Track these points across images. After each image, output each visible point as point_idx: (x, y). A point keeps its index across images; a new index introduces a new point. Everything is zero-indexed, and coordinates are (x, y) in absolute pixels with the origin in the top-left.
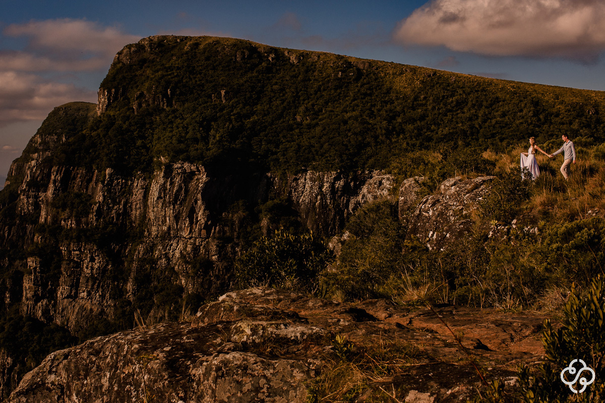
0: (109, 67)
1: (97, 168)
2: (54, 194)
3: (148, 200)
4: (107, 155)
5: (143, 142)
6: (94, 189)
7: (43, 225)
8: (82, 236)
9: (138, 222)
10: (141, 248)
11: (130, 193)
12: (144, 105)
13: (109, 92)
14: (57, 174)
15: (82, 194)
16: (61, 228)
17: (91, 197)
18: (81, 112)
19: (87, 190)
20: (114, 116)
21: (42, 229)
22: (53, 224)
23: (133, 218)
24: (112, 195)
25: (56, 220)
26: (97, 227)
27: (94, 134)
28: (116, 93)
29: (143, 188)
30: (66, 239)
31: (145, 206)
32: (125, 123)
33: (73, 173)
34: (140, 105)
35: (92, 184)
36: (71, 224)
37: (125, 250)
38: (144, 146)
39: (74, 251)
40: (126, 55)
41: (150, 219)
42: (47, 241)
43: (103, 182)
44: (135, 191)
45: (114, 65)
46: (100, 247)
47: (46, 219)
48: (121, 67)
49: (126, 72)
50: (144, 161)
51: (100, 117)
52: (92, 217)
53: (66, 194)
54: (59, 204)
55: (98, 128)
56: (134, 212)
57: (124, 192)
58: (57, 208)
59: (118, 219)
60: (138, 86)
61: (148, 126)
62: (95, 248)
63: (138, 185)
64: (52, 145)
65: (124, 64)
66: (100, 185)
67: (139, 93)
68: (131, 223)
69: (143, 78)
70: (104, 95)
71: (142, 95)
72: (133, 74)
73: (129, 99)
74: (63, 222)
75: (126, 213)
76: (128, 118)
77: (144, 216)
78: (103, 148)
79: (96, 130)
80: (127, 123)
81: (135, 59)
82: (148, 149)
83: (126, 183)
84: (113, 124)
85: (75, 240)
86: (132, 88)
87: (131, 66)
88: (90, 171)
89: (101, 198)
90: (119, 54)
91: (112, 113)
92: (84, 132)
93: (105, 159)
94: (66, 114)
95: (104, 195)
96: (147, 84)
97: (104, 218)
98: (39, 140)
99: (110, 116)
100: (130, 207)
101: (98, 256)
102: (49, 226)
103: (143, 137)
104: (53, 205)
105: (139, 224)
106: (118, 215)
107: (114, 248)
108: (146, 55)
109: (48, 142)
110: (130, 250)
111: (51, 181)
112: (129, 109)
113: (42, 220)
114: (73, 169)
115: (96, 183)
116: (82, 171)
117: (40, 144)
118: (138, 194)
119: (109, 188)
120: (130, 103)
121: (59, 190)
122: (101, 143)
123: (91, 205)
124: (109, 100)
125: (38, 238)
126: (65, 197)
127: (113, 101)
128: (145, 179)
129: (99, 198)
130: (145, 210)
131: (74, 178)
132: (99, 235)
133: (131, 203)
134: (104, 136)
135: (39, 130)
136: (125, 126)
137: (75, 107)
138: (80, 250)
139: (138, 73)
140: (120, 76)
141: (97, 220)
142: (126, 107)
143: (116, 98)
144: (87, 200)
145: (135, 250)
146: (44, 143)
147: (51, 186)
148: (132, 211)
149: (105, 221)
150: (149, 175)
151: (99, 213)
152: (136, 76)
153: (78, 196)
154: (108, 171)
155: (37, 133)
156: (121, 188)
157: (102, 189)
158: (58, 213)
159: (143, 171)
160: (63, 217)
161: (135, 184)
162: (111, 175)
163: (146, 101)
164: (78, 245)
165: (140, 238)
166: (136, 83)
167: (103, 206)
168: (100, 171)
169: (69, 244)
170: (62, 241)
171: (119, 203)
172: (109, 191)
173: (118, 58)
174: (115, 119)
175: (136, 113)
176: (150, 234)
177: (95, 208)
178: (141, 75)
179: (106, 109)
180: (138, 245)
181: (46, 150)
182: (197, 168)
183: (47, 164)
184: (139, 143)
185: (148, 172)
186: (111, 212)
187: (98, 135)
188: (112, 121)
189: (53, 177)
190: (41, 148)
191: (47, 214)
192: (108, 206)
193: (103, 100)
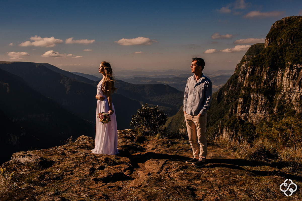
0: (270, 30)
1: (264, 67)
2: (249, 76)
3: (283, 78)
4: (268, 62)
5: (281, 57)
6: (263, 74)
7: (245, 87)
8: (258, 91)
9: (279, 86)
10: (280, 96)
11: (277, 76)
12: (282, 43)
13: (269, 39)
14: (250, 69)
15: (259, 76)
16: (251, 88)
17: (262, 77)
18: (261, 47)
19: (260, 75)
20: (271, 48)
21: (244, 89)
22: (248, 87)
23: (277, 85)
24: (270, 76)
25: (249, 85)
26: (264, 88)
27: (263, 54)
28: (272, 39)
29: (281, 74)
30: (253, 92)
31: (282, 80)
32: (275, 50)
33: (256, 69)
34: (281, 43)
35: (263, 72)
36: (255, 87)
37: (274, 97)
38: (282, 59)
39: (255, 96)
40: (276, 25)
41: (284, 85)
42: (246, 93)
43: (266, 72)
44: (278, 75)
45: (272, 29)
46: (265, 95)
47: (246, 85)
48: (274, 30)
49: (276, 31)
50: (282, 64)
51: (266, 48)
52: (262, 84)
53: (253, 76)
54: (251, 80)
55: (265, 52)
56: (278, 83)
57: (274, 76)
58: (250, 81)
59: (271, 85)
60: (280, 36)
61: (284, 51)
62: (263, 95)
63: (279, 72)
64: (250, 59)
65: (275, 28)
66: (265, 73)
67: (280, 39)
68: (276, 87)
69: (282, 33)
70: (267, 40)
71: (282, 39)
72: (279, 32)
73: (277, 41)
74: (252, 86)
75: (275, 83)
76: (276, 48)
77: (281, 84)
78: (267, 59)
79: (264, 53)
80: (276, 50)
81: (279, 26)
82: (283, 60)
83: (275, 72)
84: (270, 51)
85: (256, 92)
86: (278, 37)
87: (278, 29)
88: (262, 68)
89: (266, 78)
90: (273, 25)
91: (270, 47)
92: (260, 54)
93: (267, 63)
94: (256, 48)
95: (267, 77)
96: (283, 35)
97: (267, 85)
98: (246, 57)
99: (269, 48)
100: (276, 81)
101: (264, 98)
102: (247, 88)
103: (282, 55)
104: (248, 80)
105: (279, 87)
106: (272, 84)
107: (270, 96)
108: (283, 25)
109: (249, 58)
110: (276, 96)
111: (248, 72)
112: (276, 45)
113: (244, 85)
114: (256, 67)
115: (264, 72)
116: (259, 68)
117: (246, 59)
118: (279, 76)
119: (268, 74)
120: (277, 43)
121: (250, 75)
122: (266, 58)
123: (262, 80)
124: (269, 42)
125: (243, 92)
126: (253, 77)
127: (271, 42)
128: (282, 71)
129: (265, 77)
130: (282, 82)
131: (256, 71)
132: (264, 91)
133: (277, 79)
134: (267, 55)
135: (246, 54)
136: (275, 51)
137: (259, 45)
138: (257, 96)
139: (280, 31)
140: (274, 33)
141: (264, 86)
142: (276, 44)
143: (272, 41)
144: (260, 78)
145: (278, 97)
146: (248, 58)
147: (248, 73)
148: (277, 82)
149: (267, 86)
150: (283, 69)
151: (265, 83)
152: (280, 32)
153: (257, 77)
154: (268, 68)
155: (245, 55)
156: (273, 74)
157: (266, 75)
158: (250, 83)
159: (281, 68)
160: (252, 84)
161: (278, 73)
162: (269, 69)
163: (283, 42)
164: (257, 94)
165: (280, 92)
166: (279, 35)
167: (266, 80)
168: (265, 68)
169: (254, 94)
170: (251, 93)
171: (272, 80)
172: (268, 75)
173: (273, 26)
174: (271, 49)
175: (279, 46)
176: (283, 91)
177: (263, 81)
178: (282, 32)
179: (268, 45)
180: (279, 94)
181: (248, 61)
183: (247, 66)
184: (280, 57)
185: (283, 68)
186: (269, 82)
187: (265, 55)
188: (270, 49)
189: (248, 70)
190: (247, 60)
191: (246, 83)
192: (268, 80)
193: (267, 42)
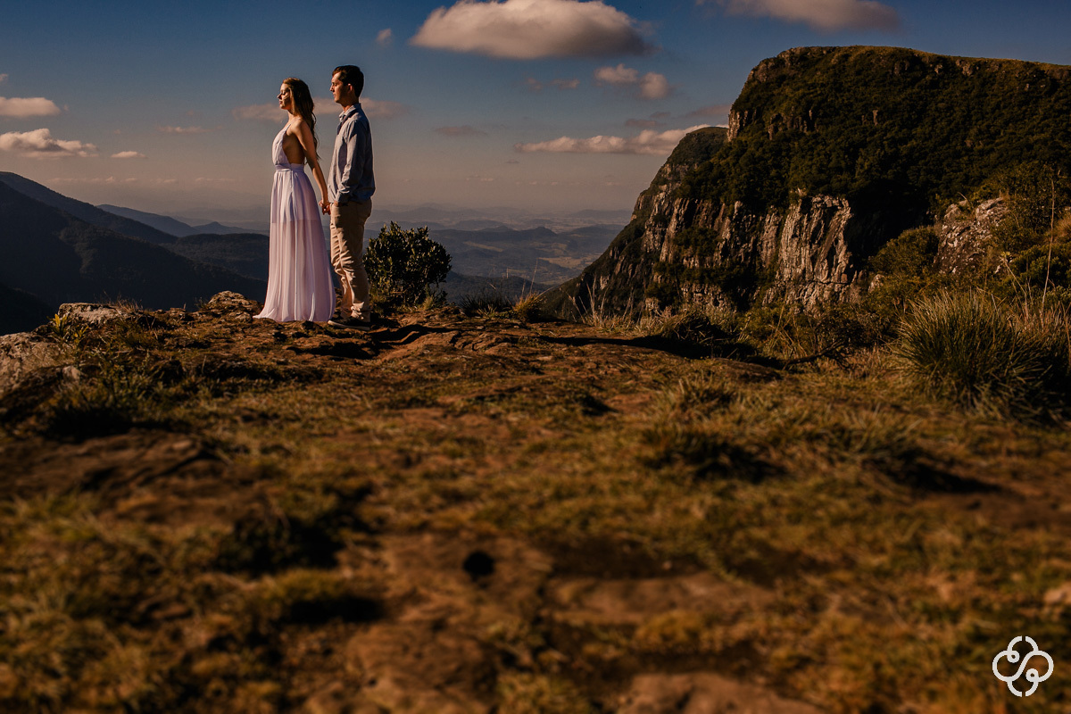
0: (743, 86)
1: (725, 201)
2: (676, 229)
3: (781, 238)
4: (736, 186)
5: (777, 172)
6: (720, 225)
7: (664, 264)
8: (706, 277)
9: (768, 263)
10: (771, 292)
11: (761, 230)
12: (780, 129)
13: (742, 115)
14: (680, 207)
15: (707, 230)
16: (682, 267)
17: (717, 233)
18: (716, 139)
19: (713, 226)
20: (746, 142)
21: (662, 268)
22: (674, 262)
23: (763, 259)
24: (741, 231)
25: (677, 258)
26: (722, 268)
27: (722, 162)
28: (750, 115)
29: (776, 225)
30: (688, 280)
31: (778, 245)
32: (758, 150)
33: (698, 206)
34: (776, 130)
35: (720, 218)
36: (694, 263)
37: (753, 294)
38: (779, 177)
39: (696, 293)
40: (762, 72)
41: (782, 260)
42: (668, 281)
43: (731, 217)
44: (766, 228)
45: (749, 82)
46: (724, 290)
47: (667, 257)
48: (756, 86)
49: (762, 91)
50: (778, 193)
51: (730, 143)
52: (717, 256)
53: (689, 229)
54: (682, 242)
55: (727, 156)
56: (764, 251)
57: (754, 229)
58: (679, 245)
59: (745, 259)
60: (774, 107)
61: (784, 154)
62: (719, 290)
63: (770, 220)
64: (682, 175)
65: (760, 82)
66: (728, 220)
67: (775, 115)
68: (761, 264)
69: (782, 98)
70: (735, 118)
71: (779, 117)
72: (770, 93)
73: (763, 122)
74: (685, 261)
75: (755, 253)
76: (762, 145)
77: (776, 257)
78: (733, 178)
79: (724, 158)
80: (761, 150)
81: (773, 76)
82: (783, 180)
83: (757, 218)
84: (744, 151)
85: (697, 281)
86: (768, 109)
87: (767, 84)
88: (717, 204)
89: (728, 236)
90: (755, 70)
91: (743, 139)
92: (712, 161)
93: (733, 190)
94: (699, 141)
95: (731, 232)
96: (785, 105)
97: (731, 257)
98: (669, 170)
99: (741, 142)
100: (761, 246)
101: (722, 299)
102: (669, 265)
103: (778, 166)
104: (675, 241)
105: (770, 266)
106: (747, 254)
107: (741, 292)
108: (785, 71)
109: (679, 172)
110: (758, 295)
111: (674, 215)
112: (763, 134)
113: (663, 258)
114: (698, 202)
115: (723, 218)
116: (708, 204)
117: (670, 175)
118: (769, 232)
119: (737, 223)
120: (764, 126)
121: (682, 225)
122: (730, 173)
123: (717, 242)
124: (741, 123)
125: (657, 277)
126: (688, 233)
127: (746, 125)
128: (778, 215)
129: (726, 234)
130: (777, 251)
131: (699, 212)
132: (725, 276)
133: (762, 242)
134: (734, 165)
135: (668, 159)
136: (757, 154)
137: (710, 133)
138: (702, 292)
139: (775, 92)
140: (755, 96)
141: (723, 260)
142: (760, 132)
143: (749, 121)
144: (712, 237)
145: (764, 295)
146: (674, 173)
147: (674, 220)
148: (762, 250)
149: (731, 261)
150: (783, 209)
151: (725, 252)
152: (773, 95)
153: (703, 232)
154: (737, 204)
155: (667, 163)
156: (751, 225)
157: (730, 225)
158: (680, 250)
159: (777, 205)
160: (685, 255)
161: (767, 221)
162: (740, 209)
163: (783, 124)
164: (701, 286)
165: (770, 281)
166: (772, 104)
167: (730, 244)
168: (728, 205)
169: (692, 285)
170: (684, 282)
171: (748, 242)
172: (737, 227)
173: (753, 75)
174: (747, 145)
175: (771, 139)
176: (782, 277)
177: (721, 246)
178: (779, 94)
179: (738, 135)
180: (768, 288)
181: (676, 181)
182: (840, 202)
183: (671, 198)
184: (773, 173)
185: (783, 208)
186: (739, 250)
187: (728, 164)
188: (743, 148)
189: (676, 211)
190: (671, 179)
191: (668, 252)
192: (735, 243)
193: (734, 124)
